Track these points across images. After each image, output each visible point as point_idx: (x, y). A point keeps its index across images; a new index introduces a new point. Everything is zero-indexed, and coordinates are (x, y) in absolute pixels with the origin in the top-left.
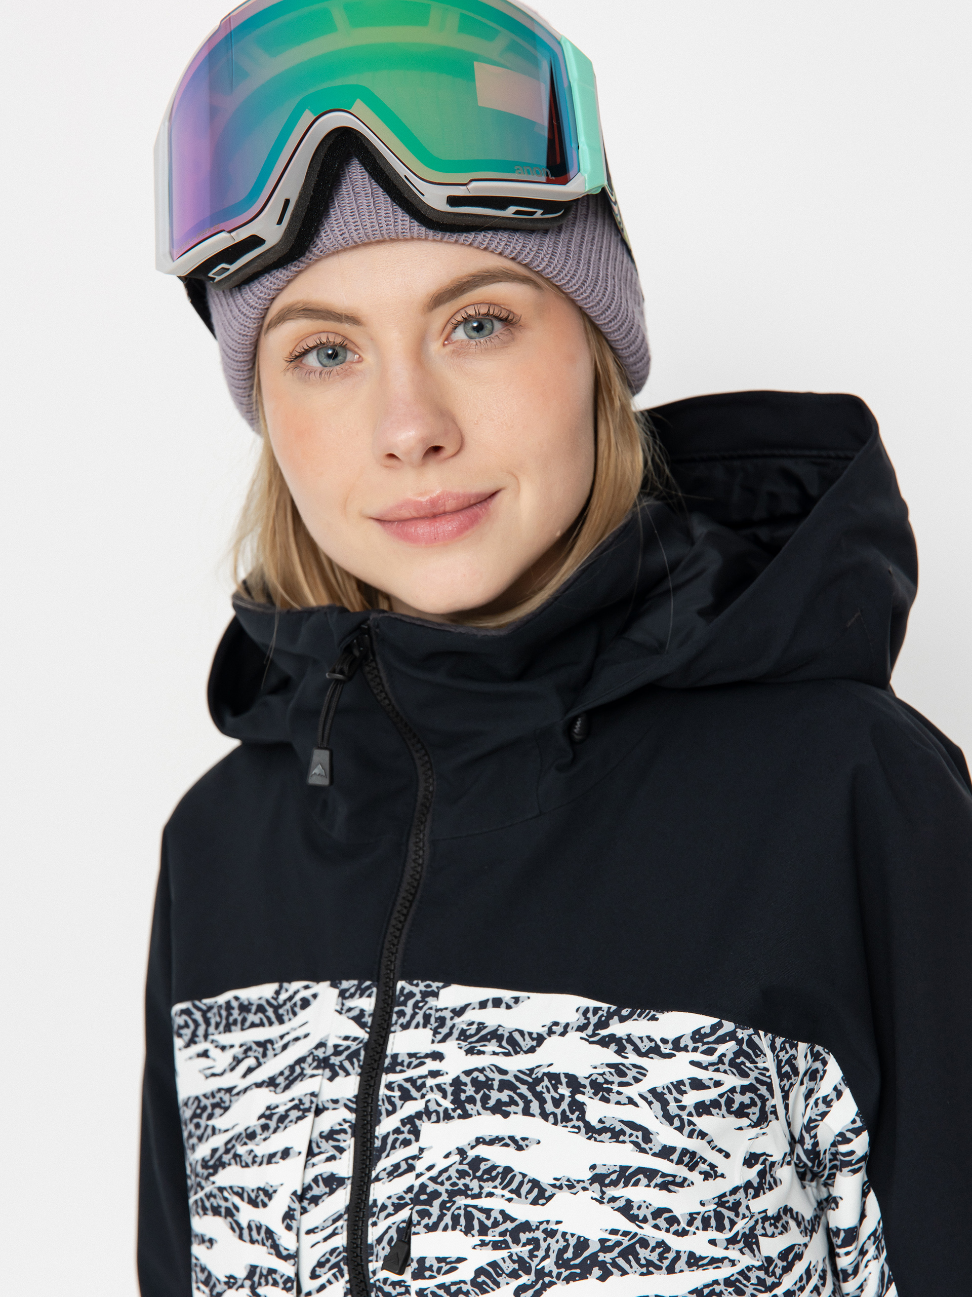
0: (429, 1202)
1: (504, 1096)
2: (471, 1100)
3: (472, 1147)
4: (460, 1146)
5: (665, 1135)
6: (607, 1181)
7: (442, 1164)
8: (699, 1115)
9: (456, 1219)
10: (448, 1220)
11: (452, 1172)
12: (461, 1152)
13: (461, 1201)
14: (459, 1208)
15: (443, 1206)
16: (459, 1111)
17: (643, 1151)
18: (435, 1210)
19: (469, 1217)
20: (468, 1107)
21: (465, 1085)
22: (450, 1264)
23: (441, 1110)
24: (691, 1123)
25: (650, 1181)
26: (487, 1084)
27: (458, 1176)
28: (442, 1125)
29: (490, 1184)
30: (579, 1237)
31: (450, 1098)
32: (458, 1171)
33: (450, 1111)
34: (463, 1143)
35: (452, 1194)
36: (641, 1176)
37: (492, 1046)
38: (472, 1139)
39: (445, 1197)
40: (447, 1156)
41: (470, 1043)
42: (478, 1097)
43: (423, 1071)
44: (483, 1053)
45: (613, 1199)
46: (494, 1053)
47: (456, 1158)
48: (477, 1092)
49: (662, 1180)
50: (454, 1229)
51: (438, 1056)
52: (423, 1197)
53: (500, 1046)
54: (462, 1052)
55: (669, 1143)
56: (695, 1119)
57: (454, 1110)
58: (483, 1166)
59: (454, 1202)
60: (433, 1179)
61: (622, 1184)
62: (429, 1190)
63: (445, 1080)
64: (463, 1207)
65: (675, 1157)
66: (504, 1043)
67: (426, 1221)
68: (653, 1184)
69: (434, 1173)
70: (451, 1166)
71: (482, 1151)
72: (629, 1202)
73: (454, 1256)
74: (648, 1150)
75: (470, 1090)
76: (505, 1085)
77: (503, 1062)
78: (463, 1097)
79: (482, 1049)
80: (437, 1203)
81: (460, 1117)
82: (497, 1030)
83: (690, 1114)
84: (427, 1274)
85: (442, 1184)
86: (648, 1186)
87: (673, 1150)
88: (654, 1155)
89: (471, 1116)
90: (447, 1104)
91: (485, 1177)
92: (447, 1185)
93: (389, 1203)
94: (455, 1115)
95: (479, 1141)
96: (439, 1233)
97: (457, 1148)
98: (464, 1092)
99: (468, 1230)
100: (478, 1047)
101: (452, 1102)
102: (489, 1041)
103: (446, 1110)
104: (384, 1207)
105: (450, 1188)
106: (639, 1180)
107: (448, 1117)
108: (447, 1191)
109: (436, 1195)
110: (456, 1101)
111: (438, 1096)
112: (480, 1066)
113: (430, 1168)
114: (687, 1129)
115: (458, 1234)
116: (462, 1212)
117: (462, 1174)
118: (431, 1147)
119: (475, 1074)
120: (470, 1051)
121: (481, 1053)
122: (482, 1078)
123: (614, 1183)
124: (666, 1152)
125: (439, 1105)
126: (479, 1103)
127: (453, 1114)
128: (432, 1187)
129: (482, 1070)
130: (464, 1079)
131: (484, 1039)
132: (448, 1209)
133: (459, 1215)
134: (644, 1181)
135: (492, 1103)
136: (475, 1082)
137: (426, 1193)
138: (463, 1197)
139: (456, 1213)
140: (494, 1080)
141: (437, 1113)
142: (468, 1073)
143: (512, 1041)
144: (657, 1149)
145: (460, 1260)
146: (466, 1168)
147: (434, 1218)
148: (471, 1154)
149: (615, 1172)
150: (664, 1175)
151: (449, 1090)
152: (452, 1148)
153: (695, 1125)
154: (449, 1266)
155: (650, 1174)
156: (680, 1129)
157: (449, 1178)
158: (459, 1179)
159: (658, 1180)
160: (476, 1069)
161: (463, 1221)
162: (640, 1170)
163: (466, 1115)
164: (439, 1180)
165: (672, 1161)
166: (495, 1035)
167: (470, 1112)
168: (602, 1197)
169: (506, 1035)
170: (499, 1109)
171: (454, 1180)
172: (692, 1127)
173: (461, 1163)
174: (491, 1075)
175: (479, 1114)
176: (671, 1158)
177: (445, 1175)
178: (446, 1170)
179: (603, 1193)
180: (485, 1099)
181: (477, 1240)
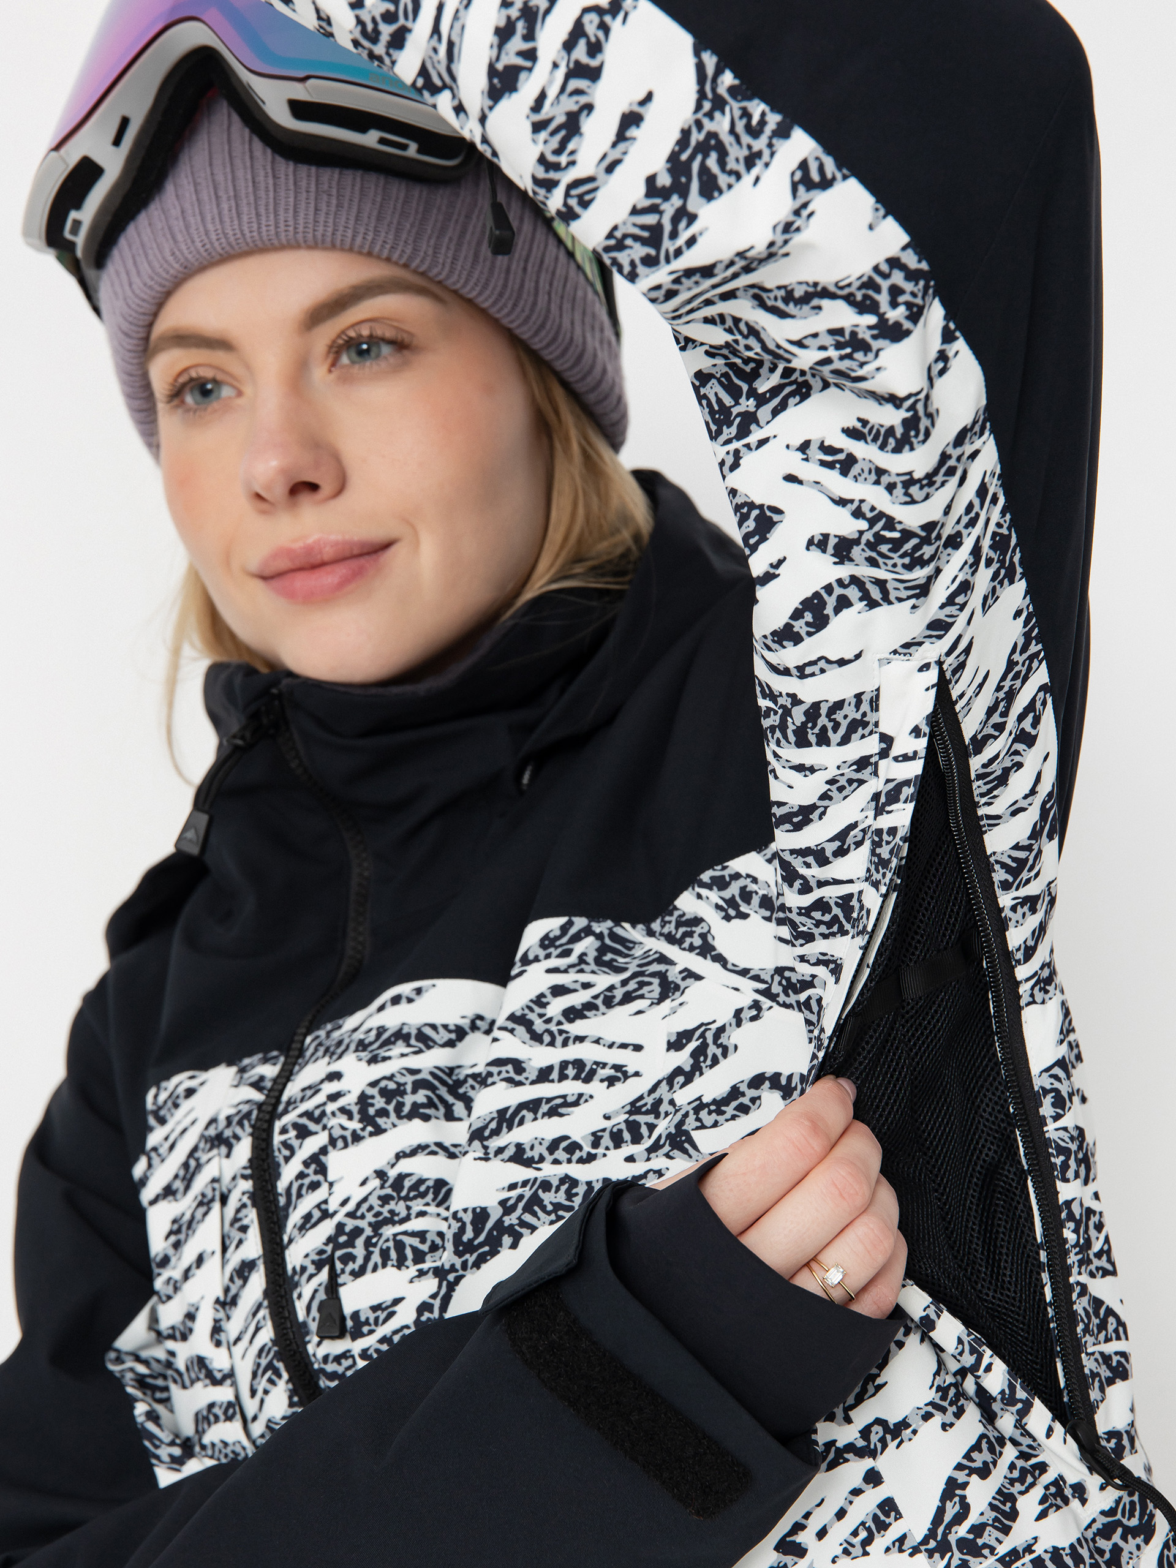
0: (350, 1243)
1: (421, 1097)
2: (383, 1113)
3: (393, 1166)
4: (378, 1167)
5: (539, 1056)
6: (487, 1133)
7: (358, 1194)
8: (571, 1021)
9: (385, 1255)
10: (376, 1258)
11: (374, 1201)
12: (381, 1174)
13: (388, 1231)
14: (387, 1240)
15: (368, 1243)
16: (370, 1129)
17: (519, 1084)
18: (359, 1251)
19: (400, 1246)
20: (381, 1121)
21: (373, 1097)
22: (386, 1310)
23: (348, 1134)
24: (561, 1032)
25: (535, 1113)
26: (400, 1091)
27: (380, 1203)
28: (353, 1149)
29: (419, 1200)
30: (474, 1210)
31: (357, 1116)
32: (380, 1198)
33: (359, 1132)
34: (380, 1164)
35: (376, 1227)
36: (524, 1112)
37: (400, 1048)
38: (391, 1156)
39: (368, 1232)
40: (363, 1183)
41: (371, 1051)
42: (391, 1108)
43: (320, 1098)
44: (389, 1058)
45: (500, 1151)
46: (403, 1055)
47: (376, 1182)
48: (388, 1102)
49: (548, 1106)
50: (384, 1266)
51: (335, 1076)
52: (343, 1239)
53: (409, 1045)
54: (364, 1064)
55: (544, 1064)
56: (566, 1026)
57: (363, 1129)
58: (407, 1183)
59: (381, 1235)
60: (351, 1215)
61: (505, 1130)
62: (347, 1229)
63: (350, 1100)
64: (391, 1238)
65: (555, 1075)
66: (413, 1041)
67: (351, 1266)
68: (539, 1115)
69: (350, 1207)
70: (370, 1194)
71: (404, 1166)
72: (519, 1146)
73: (388, 1298)
74: (524, 1081)
75: (379, 1102)
76: (418, 1085)
77: (414, 1062)
78: (372, 1111)
79: (387, 1054)
80: (360, 1242)
81: (371, 1134)
82: (401, 1029)
83: (559, 1023)
84: (365, 1329)
85: (363, 1217)
86: (535, 1119)
87: (550, 1069)
88: (533, 1083)
89: (385, 1131)
90: (355, 1125)
91: (412, 1194)
92: (370, 1218)
93: (307, 1263)
94: (366, 1133)
95: (399, 1156)
96: (368, 1277)
97: (375, 1172)
98: (372, 1105)
99: (401, 1264)
100: (383, 1053)
101: (360, 1121)
102: (394, 1043)
103: (354, 1132)
104: (304, 1269)
105: (373, 1220)
106: (523, 1117)
107: (357, 1138)
108: (370, 1224)
109: (357, 1232)
110: (366, 1119)
111: (343, 1120)
112: (388, 1073)
113: (344, 1203)
114: (559, 1040)
115: (390, 1271)
116: (391, 1244)
117: (385, 1200)
118: (342, 1178)
119: (383, 1084)
120: (373, 1060)
121: (385, 1059)
122: (392, 1086)
123: (496, 1132)
124: (544, 1075)
125: (343, 1128)
126: (393, 1115)
127: (362, 1134)
128: (350, 1224)
129: (391, 1078)
130: (371, 1091)
131: (388, 1043)
132: (375, 1245)
133: (388, 1248)
134: (529, 1115)
135: (406, 1109)
136: (384, 1092)
137: (345, 1234)
138: (390, 1226)
139: (384, 1247)
140: (406, 1084)
141: (344, 1138)
142: (373, 1084)
143: (422, 1037)
144: (533, 1076)
145: (397, 1301)
146: (389, 1191)
147: (360, 1261)
148: (392, 1174)
149: (493, 1119)
150: (549, 1100)
151: (355, 1109)
152: (369, 1171)
153: (567, 1032)
154: (385, 1313)
155: (533, 1106)
156: (552, 1044)
157: (371, 1208)
158: (382, 1206)
159: (545, 1108)
160: (384, 1078)
161: (393, 1254)
162: (522, 1106)
163: (379, 1131)
164: (359, 1214)
165: (552, 1081)
166: (400, 1035)
167: (383, 1126)
168: (486, 1153)
169: (414, 1032)
170: (415, 1112)
171: (377, 1209)
172: (564, 1035)
173: (382, 1187)
174: (401, 1079)
175: (394, 1126)
176: (551, 1078)
177: (365, 1206)
178: (365, 1199)
179: (486, 1148)
180: (399, 1107)
181: (413, 1271)
